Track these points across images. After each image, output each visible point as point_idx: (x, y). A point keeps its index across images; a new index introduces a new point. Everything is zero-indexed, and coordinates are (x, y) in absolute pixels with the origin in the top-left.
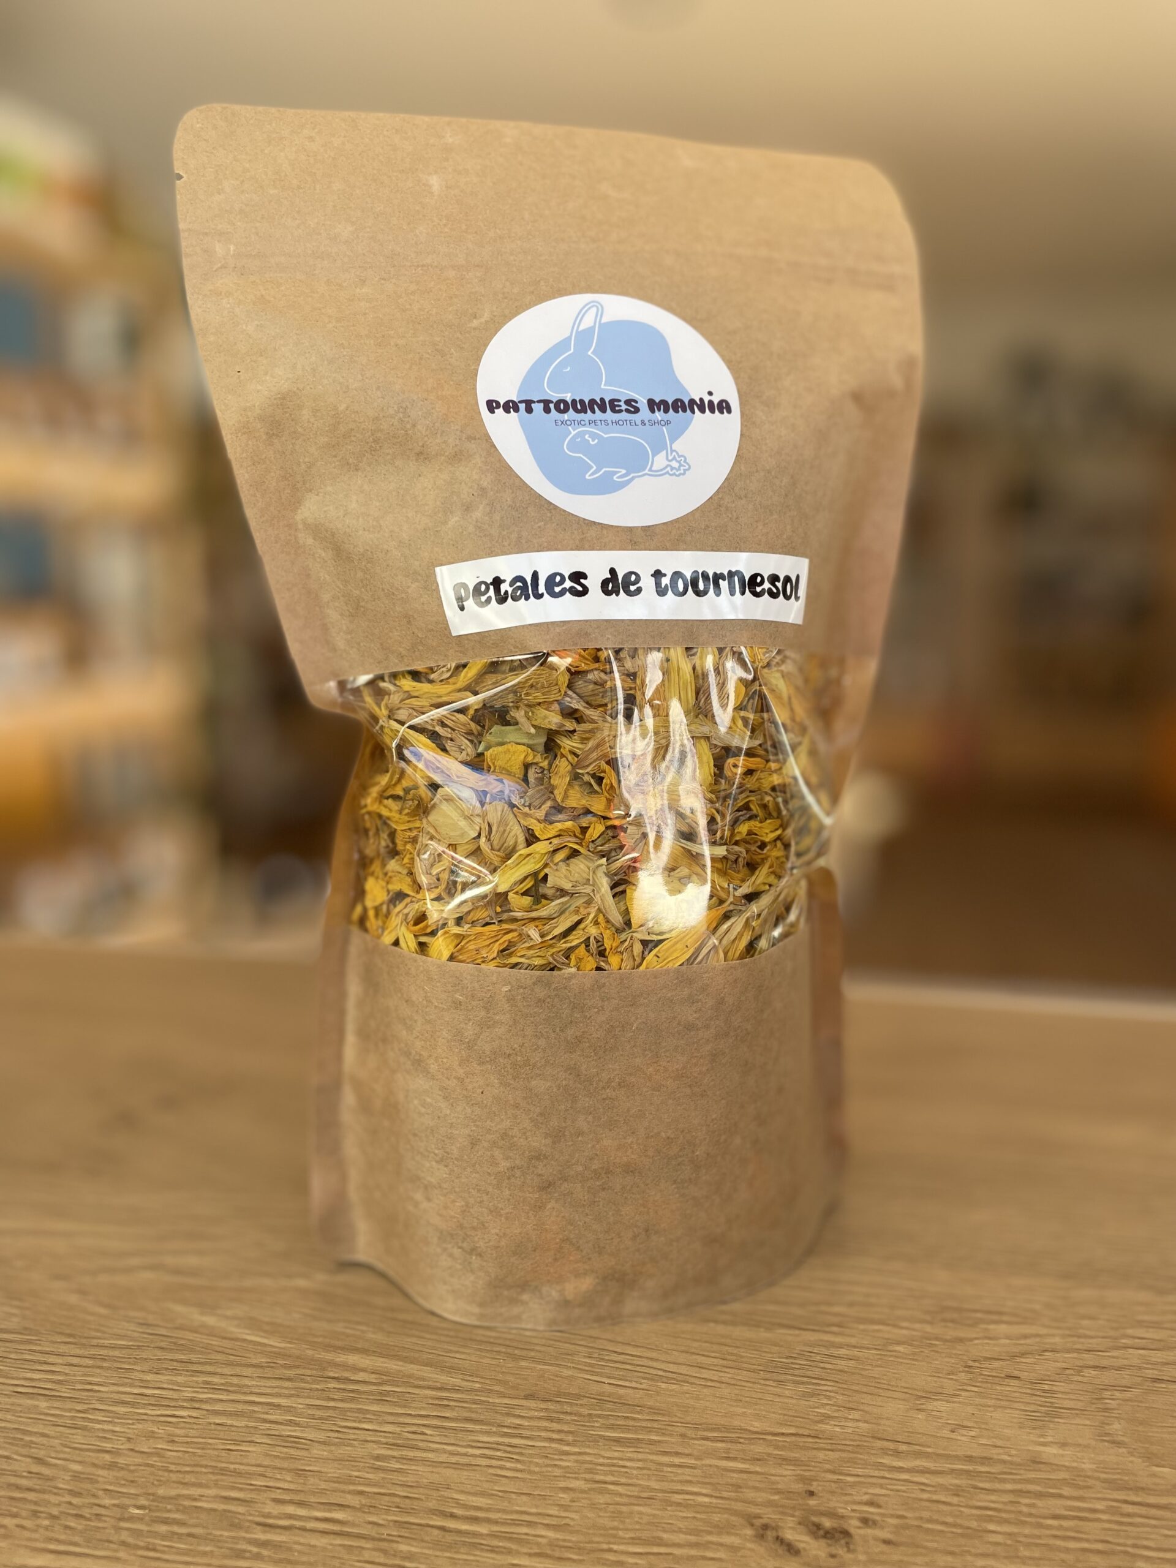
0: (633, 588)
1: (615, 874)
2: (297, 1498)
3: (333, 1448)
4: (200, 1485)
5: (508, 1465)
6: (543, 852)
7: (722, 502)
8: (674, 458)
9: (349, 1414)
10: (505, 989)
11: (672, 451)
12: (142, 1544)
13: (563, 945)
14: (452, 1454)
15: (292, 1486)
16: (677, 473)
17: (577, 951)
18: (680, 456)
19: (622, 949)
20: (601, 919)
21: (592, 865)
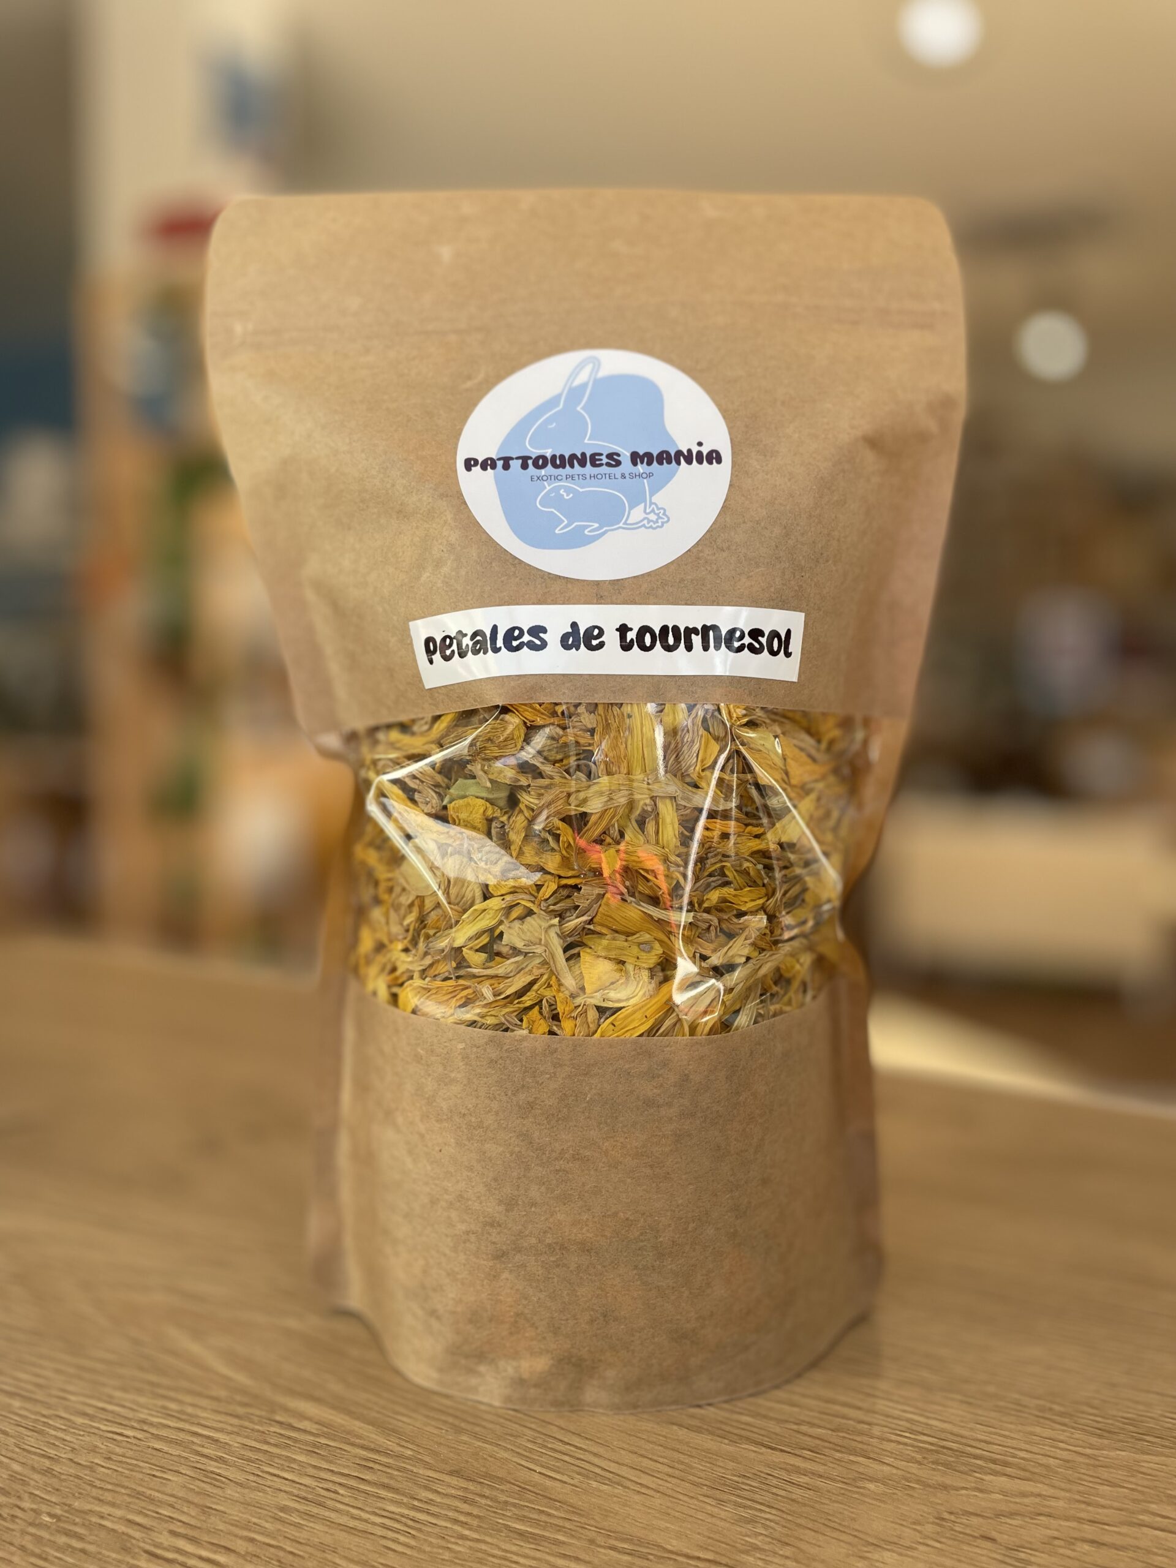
0: (595, 642)
1: (570, 935)
2: (191, 1533)
3: (246, 1491)
4: (113, 1505)
5: (402, 1539)
6: (496, 908)
7: (701, 555)
8: (653, 511)
9: (276, 1460)
10: (461, 1046)
11: (651, 503)
12: (37, 1551)
13: (516, 1006)
14: (353, 1517)
15: (193, 1522)
16: (654, 526)
17: (530, 1013)
18: (658, 509)
19: (574, 1014)
20: (553, 981)
21: (545, 925)
